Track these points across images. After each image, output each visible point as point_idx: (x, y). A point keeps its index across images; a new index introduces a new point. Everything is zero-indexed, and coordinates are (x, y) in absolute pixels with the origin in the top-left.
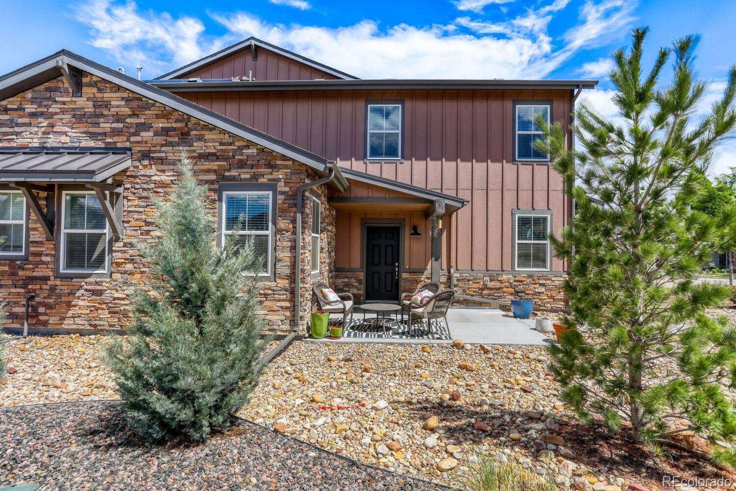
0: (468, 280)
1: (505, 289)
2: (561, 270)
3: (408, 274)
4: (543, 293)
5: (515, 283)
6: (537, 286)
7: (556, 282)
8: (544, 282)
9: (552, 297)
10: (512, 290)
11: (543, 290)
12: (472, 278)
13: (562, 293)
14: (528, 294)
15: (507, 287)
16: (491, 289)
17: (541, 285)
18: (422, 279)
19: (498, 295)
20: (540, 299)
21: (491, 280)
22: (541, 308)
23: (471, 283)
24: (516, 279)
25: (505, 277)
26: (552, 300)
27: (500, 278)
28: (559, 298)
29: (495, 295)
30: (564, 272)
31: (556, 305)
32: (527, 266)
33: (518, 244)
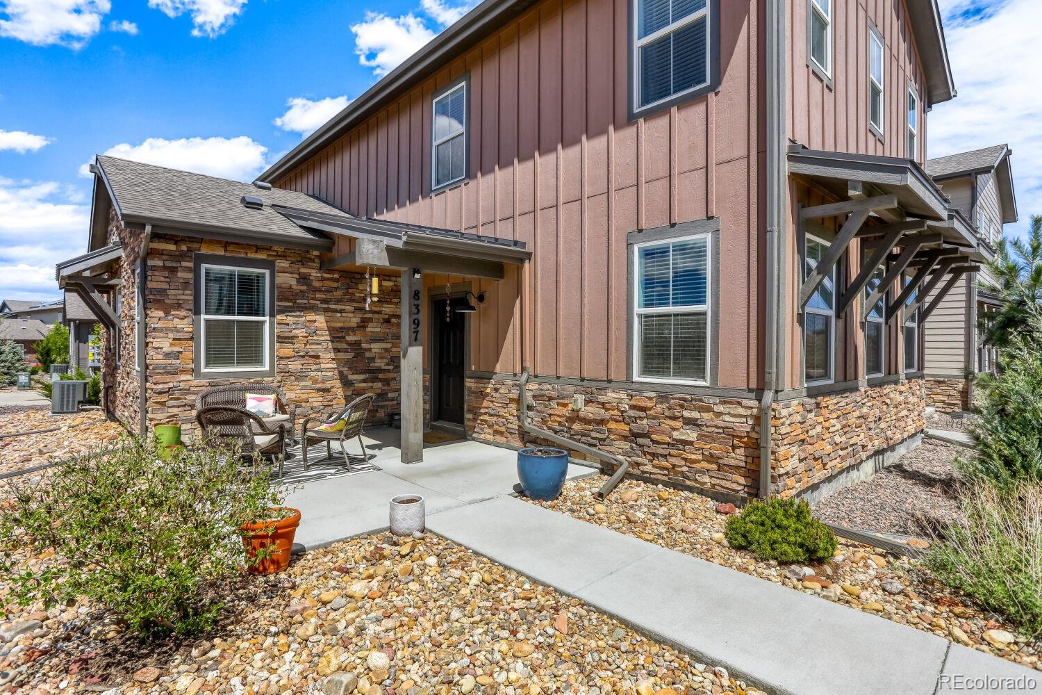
0: (550, 399)
1: (612, 425)
2: (744, 386)
3: (473, 380)
4: (691, 443)
5: (632, 413)
6: (678, 424)
7: (727, 418)
8: (695, 415)
9: (711, 458)
10: (623, 428)
11: (692, 435)
12: (555, 394)
13: (741, 451)
14: (658, 443)
15: (617, 421)
16: (586, 421)
17: (690, 422)
18: (488, 390)
19: (599, 436)
20: (685, 459)
21: (587, 402)
22: (688, 482)
23: (553, 404)
24: (633, 402)
25: (611, 396)
26: (714, 467)
27: (602, 399)
28: (733, 462)
29: (594, 434)
30: (750, 390)
31: (724, 483)
32: (661, 371)
33: (640, 316)
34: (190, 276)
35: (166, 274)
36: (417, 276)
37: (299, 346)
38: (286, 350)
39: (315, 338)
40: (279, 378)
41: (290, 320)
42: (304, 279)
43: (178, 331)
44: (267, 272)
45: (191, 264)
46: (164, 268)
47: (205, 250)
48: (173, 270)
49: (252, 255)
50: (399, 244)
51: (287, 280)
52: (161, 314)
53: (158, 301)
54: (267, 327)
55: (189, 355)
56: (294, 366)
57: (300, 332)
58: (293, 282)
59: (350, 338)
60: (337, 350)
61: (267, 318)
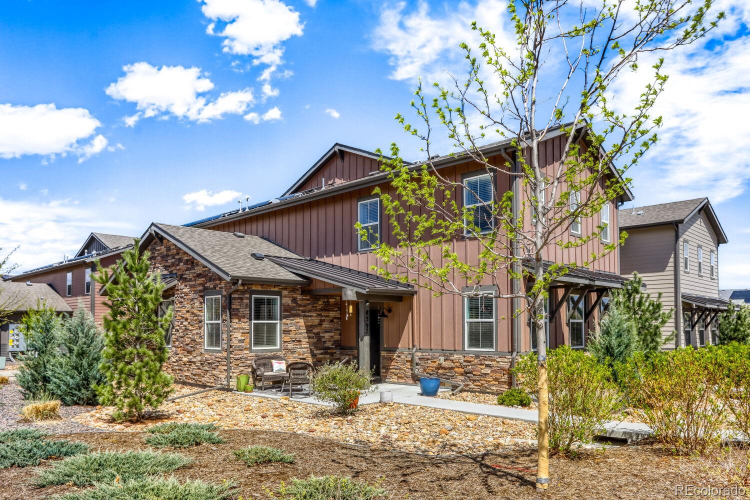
0: (428, 359)
1: (456, 369)
2: (507, 350)
3: (385, 352)
4: (488, 374)
5: (465, 364)
6: (483, 367)
7: (501, 363)
8: (490, 363)
9: (496, 379)
10: (461, 370)
11: (488, 371)
12: (430, 357)
13: (506, 376)
14: (476, 375)
15: (459, 368)
16: (445, 368)
17: (487, 366)
18: (395, 357)
19: (451, 374)
20: (486, 381)
21: (445, 360)
22: (488, 390)
23: (429, 362)
24: (465, 359)
25: (455, 357)
26: (497, 383)
27: (452, 358)
28: (503, 380)
29: (448, 374)
30: (509, 352)
31: (500, 389)
32: (477, 346)
33: (467, 322)
34: (248, 301)
35: (239, 301)
36: (367, 304)
37: (292, 335)
38: (287, 338)
39: (299, 331)
40: (284, 352)
41: (288, 322)
42: (294, 300)
43: (244, 329)
44: (279, 297)
45: (248, 296)
46: (239, 298)
47: (254, 288)
48: (242, 299)
49: (272, 289)
50: (364, 292)
51: (288, 301)
52: (237, 321)
53: (236, 314)
54: (278, 325)
55: (248, 340)
56: (290, 346)
57: (293, 328)
58: (290, 302)
59: (315, 331)
60: (309, 338)
61: (279, 321)
